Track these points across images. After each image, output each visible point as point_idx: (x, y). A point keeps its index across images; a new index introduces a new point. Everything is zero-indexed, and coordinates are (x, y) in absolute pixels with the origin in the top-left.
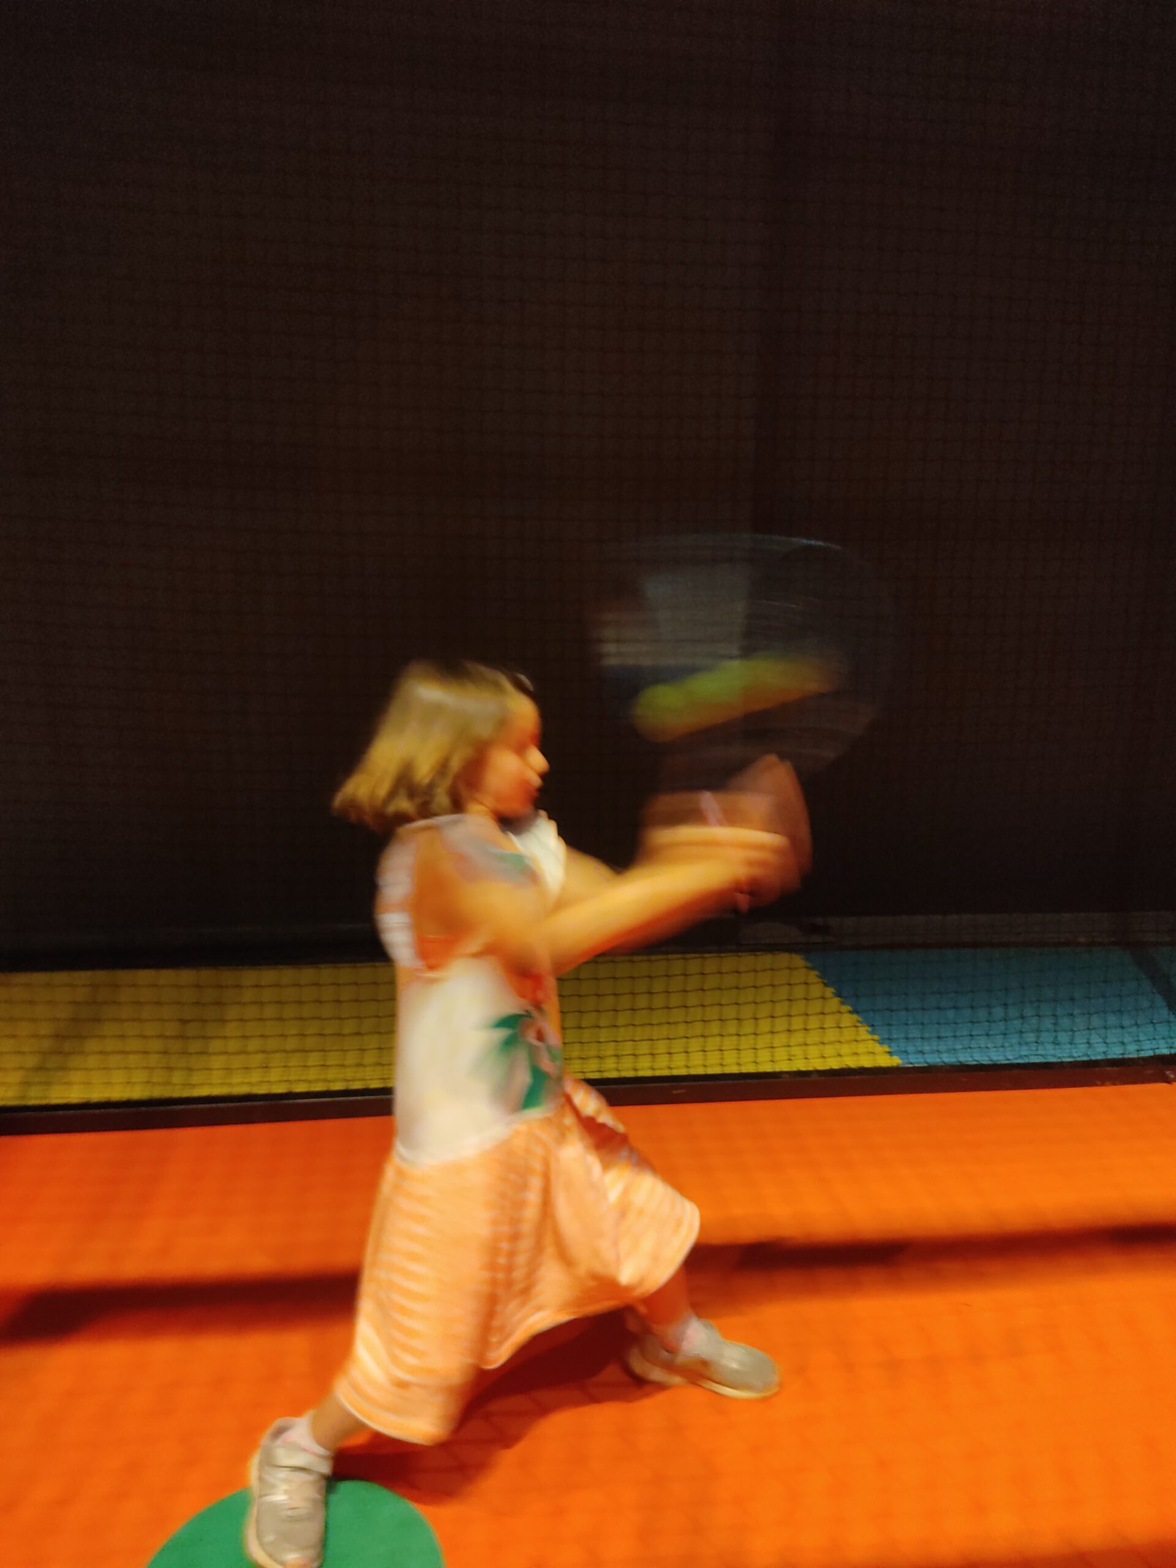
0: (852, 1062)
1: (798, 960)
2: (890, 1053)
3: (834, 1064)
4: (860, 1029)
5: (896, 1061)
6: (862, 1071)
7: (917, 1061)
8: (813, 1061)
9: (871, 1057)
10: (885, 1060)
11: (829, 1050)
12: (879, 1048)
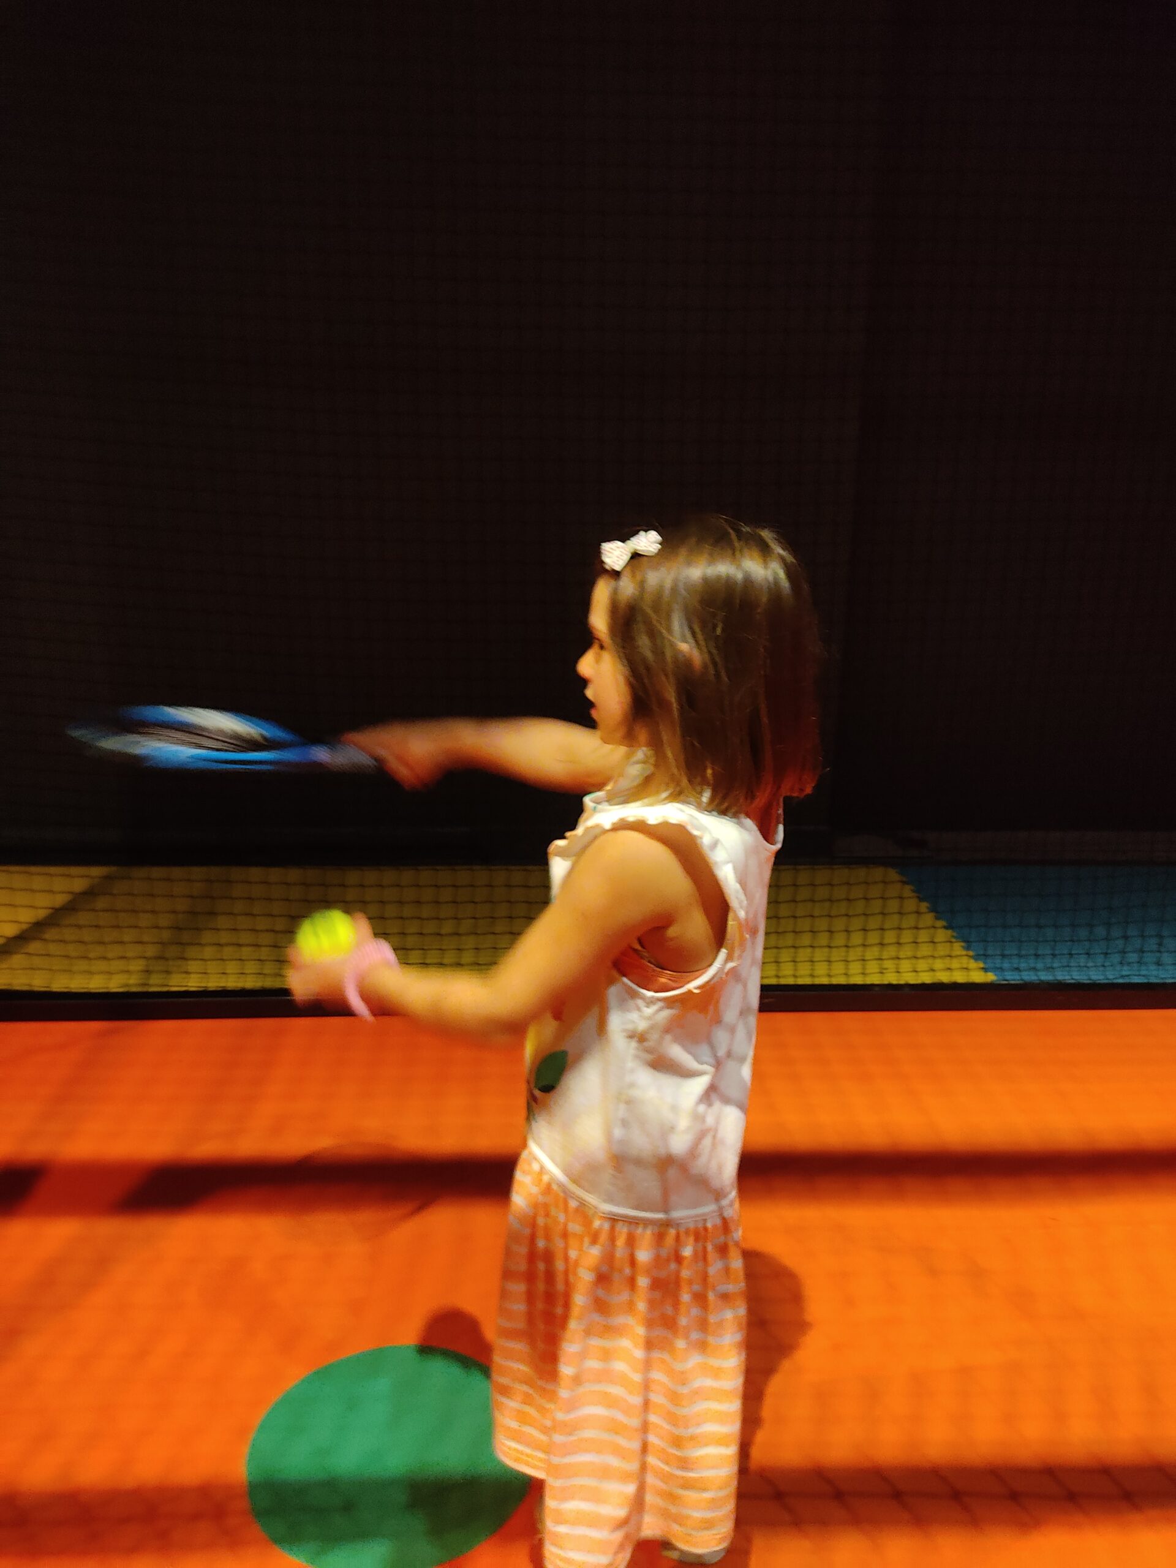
0: (944, 977)
1: (893, 874)
2: (985, 970)
3: (926, 978)
4: (955, 944)
5: (990, 977)
6: (955, 986)
7: (1012, 978)
8: (904, 974)
9: (965, 973)
10: (978, 976)
11: (922, 965)
12: (973, 964)
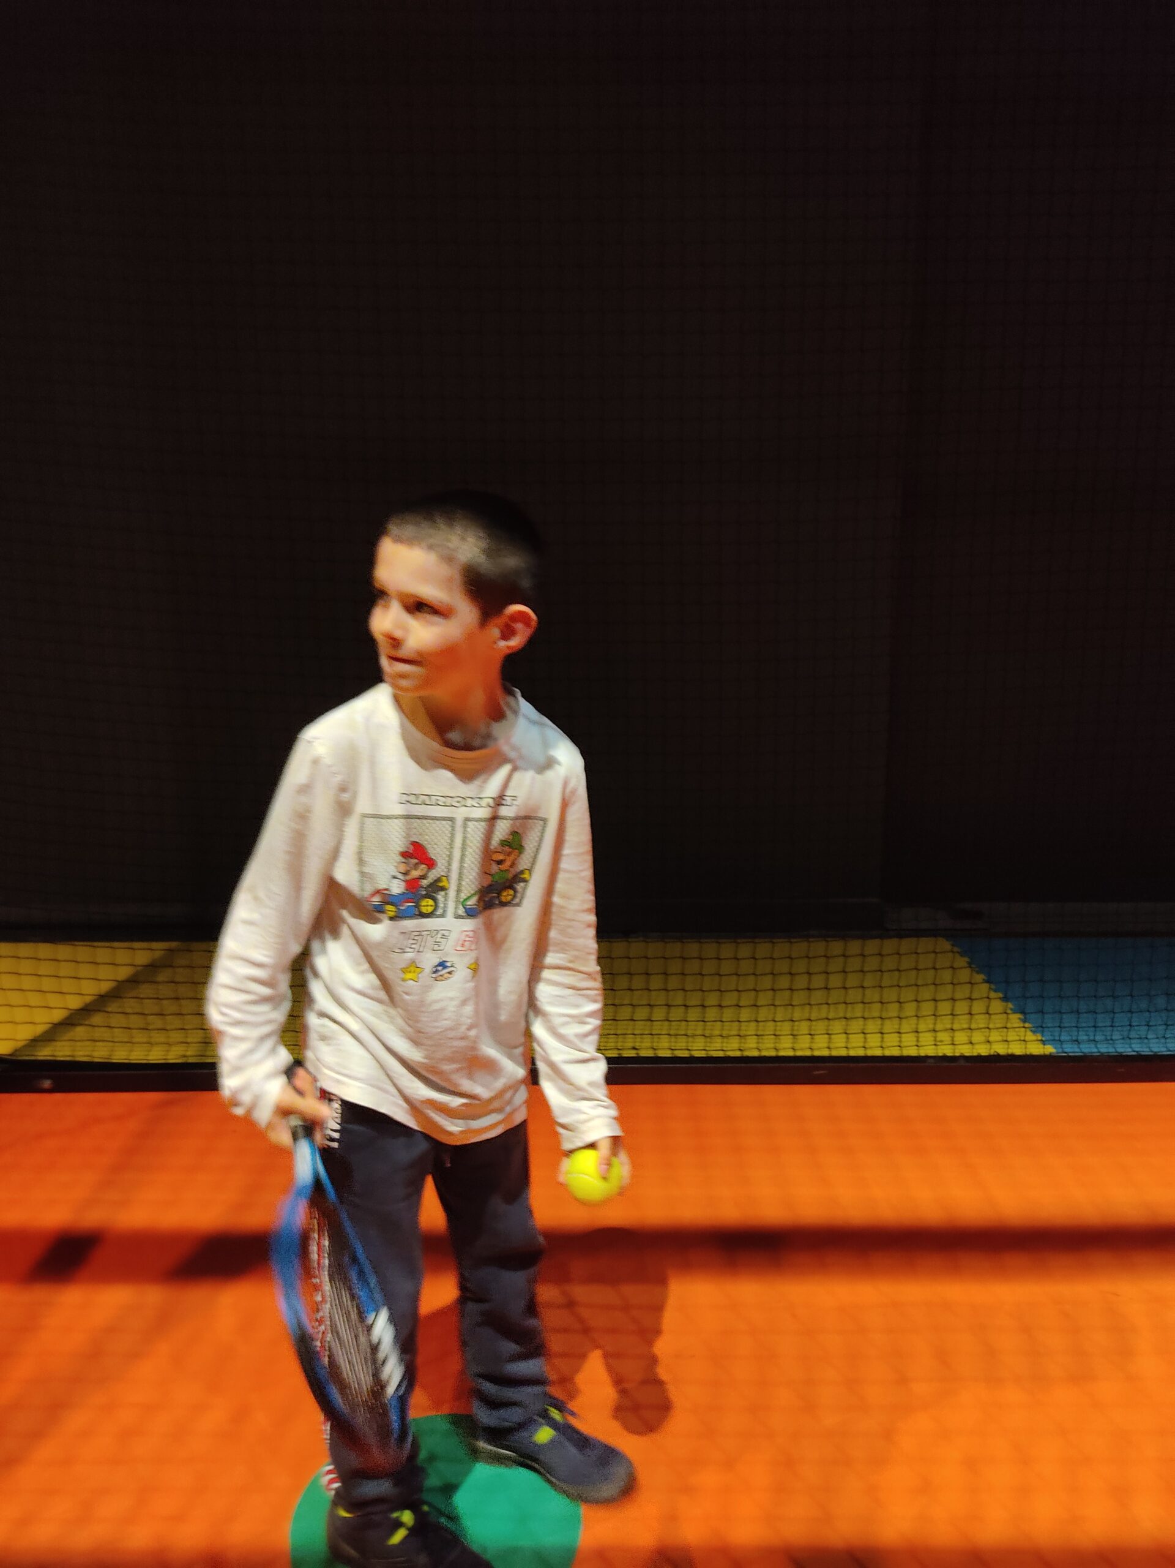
0: (1001, 1049)
1: (944, 944)
2: (1044, 1042)
3: (983, 1050)
4: (1011, 1016)
5: (1049, 1049)
6: (1011, 1058)
7: (1071, 1049)
8: (960, 1047)
10: (1036, 1048)
11: (977, 1037)
12: (1030, 1036)
